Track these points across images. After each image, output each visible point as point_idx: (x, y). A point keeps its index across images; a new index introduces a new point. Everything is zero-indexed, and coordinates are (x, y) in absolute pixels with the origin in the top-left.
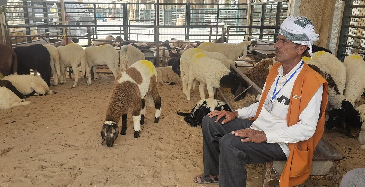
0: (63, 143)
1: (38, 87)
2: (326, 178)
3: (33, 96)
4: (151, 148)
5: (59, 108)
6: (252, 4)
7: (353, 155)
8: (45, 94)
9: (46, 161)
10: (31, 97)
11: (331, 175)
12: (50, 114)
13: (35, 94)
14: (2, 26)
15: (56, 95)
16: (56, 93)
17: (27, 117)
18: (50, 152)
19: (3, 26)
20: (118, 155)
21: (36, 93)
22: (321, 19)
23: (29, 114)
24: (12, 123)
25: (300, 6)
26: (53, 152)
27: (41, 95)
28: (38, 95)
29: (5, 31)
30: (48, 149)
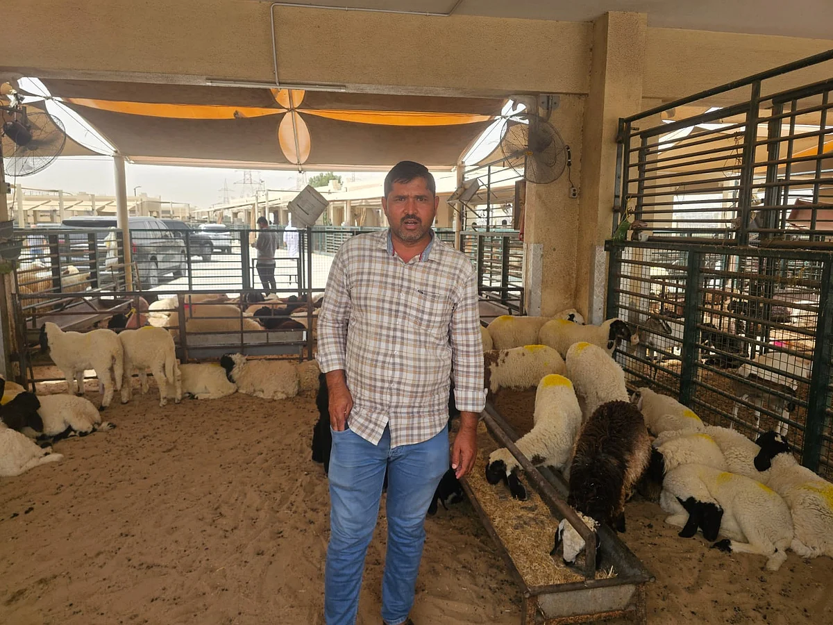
0: (135, 562)
1: (79, 418)
2: (625, 616)
3: (67, 437)
4: (311, 559)
5: (123, 466)
6: (462, 233)
7: (657, 540)
8: (91, 432)
9: (102, 614)
10: (63, 440)
11: (633, 608)
12: (104, 485)
13: (72, 433)
14: (8, 296)
15: (116, 431)
16: (114, 427)
17: (57, 493)
18: (109, 587)
19: (10, 295)
20: (247, 583)
21: (74, 431)
22: (574, 276)
23: (62, 486)
24: (26, 512)
25: (542, 255)
26: (115, 588)
27: (83, 434)
28: (77, 434)
29: (13, 306)
30: (104, 579)
